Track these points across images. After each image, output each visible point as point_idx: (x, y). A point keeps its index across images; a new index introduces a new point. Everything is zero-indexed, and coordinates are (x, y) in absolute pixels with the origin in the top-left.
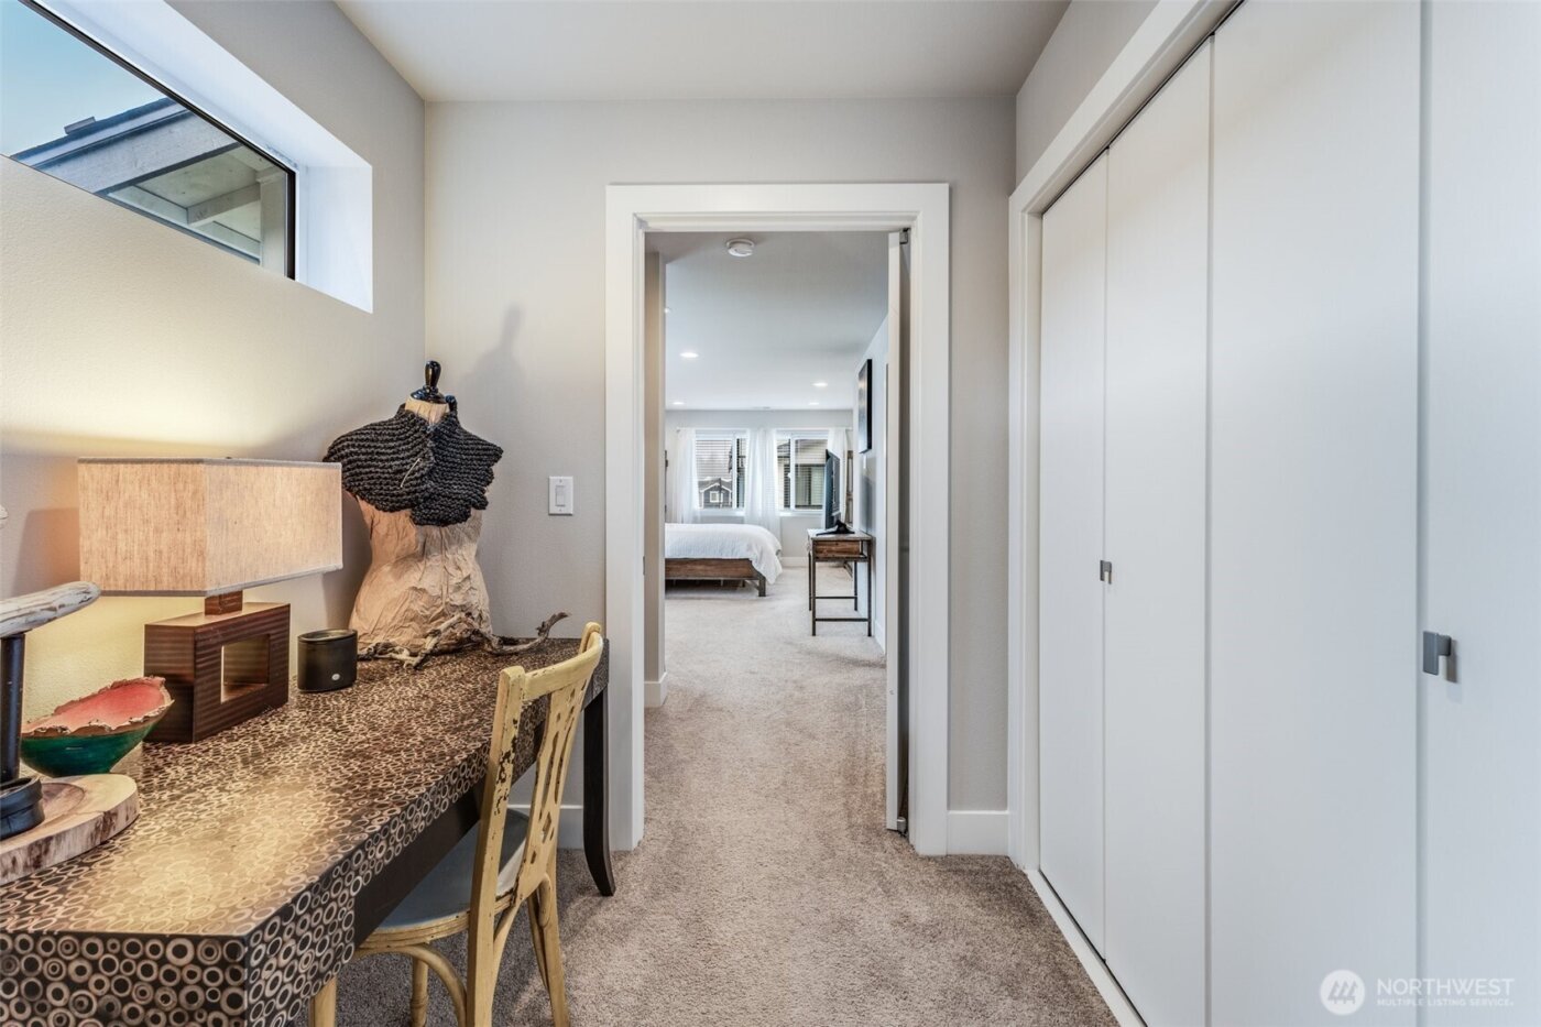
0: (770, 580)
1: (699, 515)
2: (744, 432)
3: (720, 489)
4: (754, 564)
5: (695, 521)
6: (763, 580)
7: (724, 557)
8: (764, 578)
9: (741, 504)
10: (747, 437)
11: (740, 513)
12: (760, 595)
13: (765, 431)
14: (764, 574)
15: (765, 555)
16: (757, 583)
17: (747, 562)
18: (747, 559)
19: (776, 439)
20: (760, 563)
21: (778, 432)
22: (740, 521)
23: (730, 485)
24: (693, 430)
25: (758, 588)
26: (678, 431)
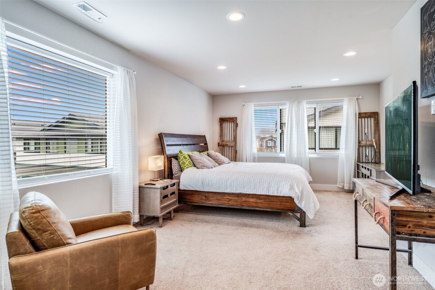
0: (310, 215)
1: (256, 156)
2: (285, 104)
3: (272, 140)
4: (296, 201)
5: (254, 160)
6: (303, 213)
7: (271, 193)
8: (304, 213)
9: (282, 150)
10: (286, 108)
11: (282, 155)
12: (301, 226)
13: (299, 102)
14: (304, 210)
15: (305, 193)
16: (298, 215)
17: (291, 199)
18: (291, 197)
19: (306, 108)
20: (300, 201)
21: (308, 103)
22: (282, 160)
23: (276, 138)
24: (253, 104)
25: (299, 219)
26: (244, 105)
